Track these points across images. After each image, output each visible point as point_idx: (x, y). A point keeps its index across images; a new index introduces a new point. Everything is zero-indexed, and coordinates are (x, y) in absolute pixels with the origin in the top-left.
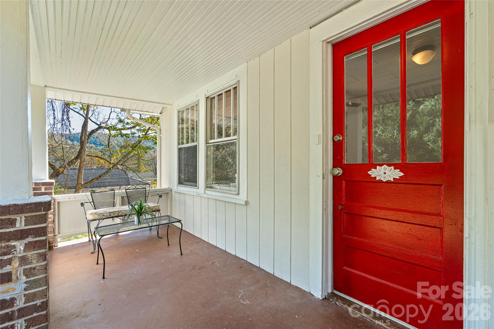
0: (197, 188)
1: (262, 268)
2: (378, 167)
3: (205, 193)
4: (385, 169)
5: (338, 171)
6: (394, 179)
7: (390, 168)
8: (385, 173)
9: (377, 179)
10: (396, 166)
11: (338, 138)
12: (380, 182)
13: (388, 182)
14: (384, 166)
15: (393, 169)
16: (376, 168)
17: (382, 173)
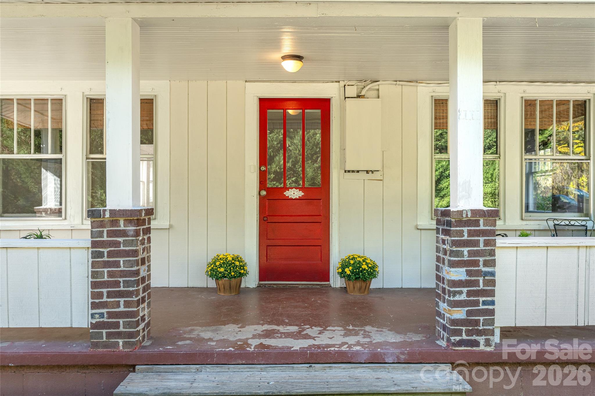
0: (63, 220)
1: (192, 286)
2: (290, 189)
3: (83, 224)
4: (294, 191)
5: (264, 193)
6: (299, 197)
7: (297, 190)
8: (294, 194)
9: (289, 197)
10: (300, 189)
11: (263, 168)
12: (292, 199)
13: (296, 199)
14: (293, 189)
15: (298, 191)
16: (289, 191)
17: (292, 193)
